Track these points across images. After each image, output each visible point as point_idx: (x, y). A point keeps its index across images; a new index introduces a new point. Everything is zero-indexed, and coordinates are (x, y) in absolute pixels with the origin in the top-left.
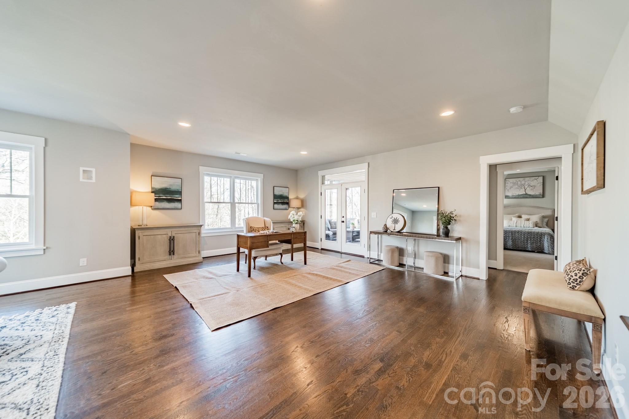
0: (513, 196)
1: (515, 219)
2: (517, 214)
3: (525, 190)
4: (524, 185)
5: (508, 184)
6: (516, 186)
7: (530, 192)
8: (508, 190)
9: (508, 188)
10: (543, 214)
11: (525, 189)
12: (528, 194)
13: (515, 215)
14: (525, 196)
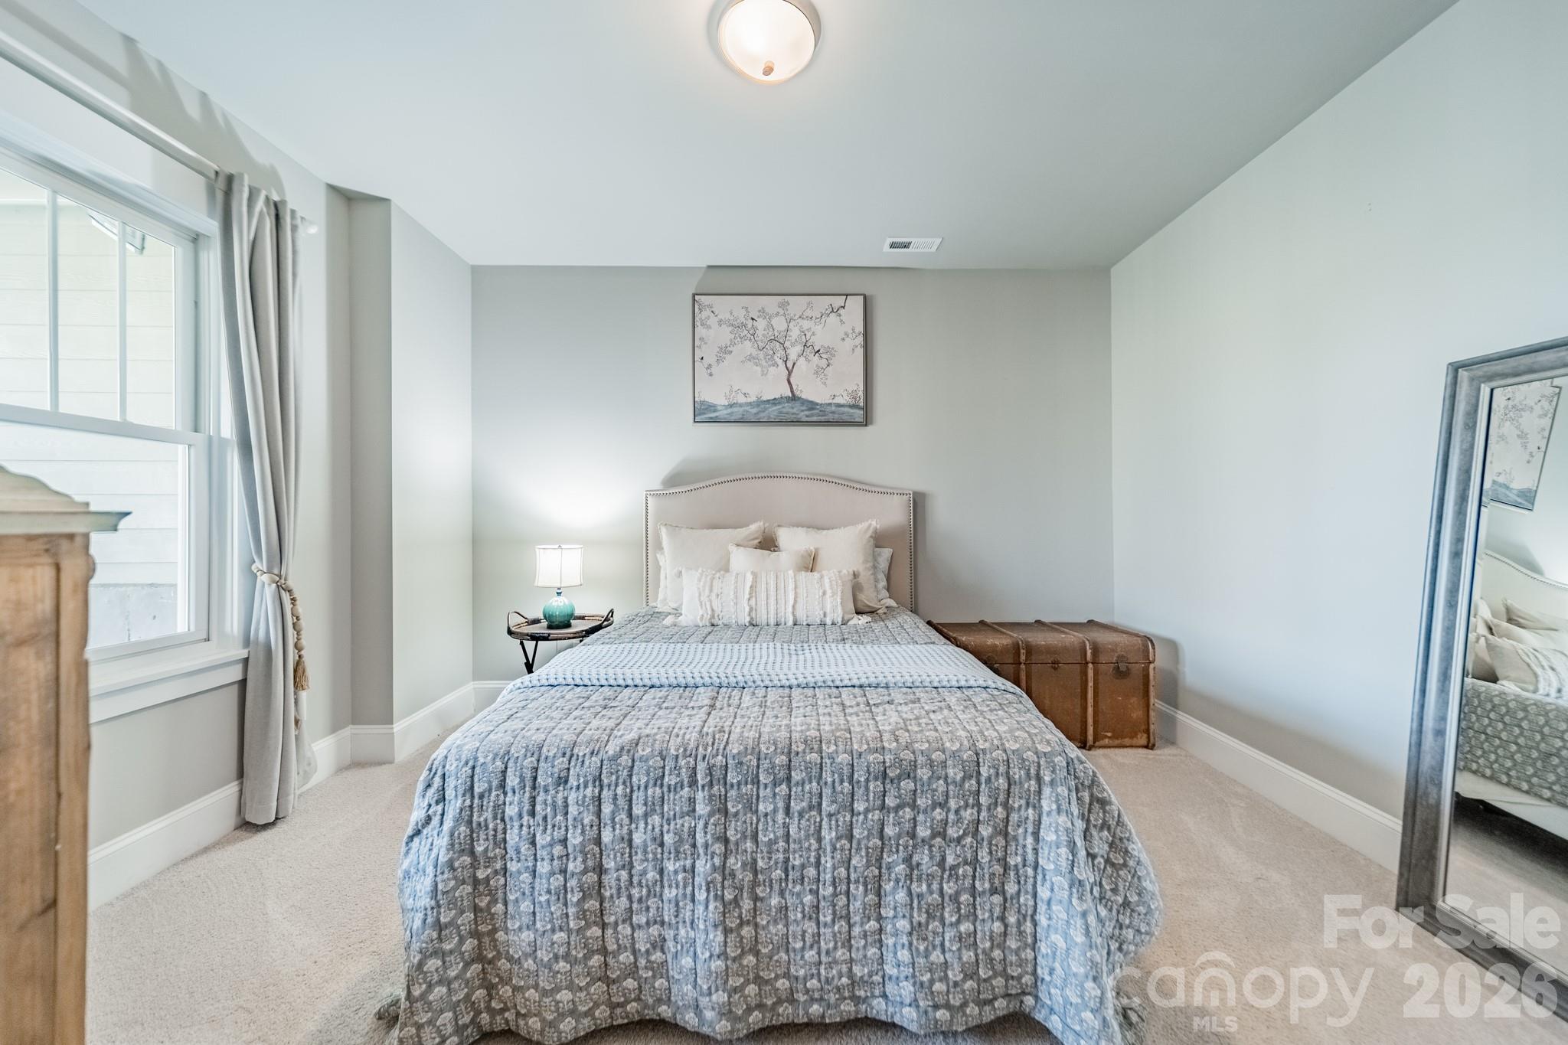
0: (731, 406)
1: (743, 560)
2: (753, 527)
3: (790, 373)
4: (779, 340)
5: (709, 327)
6: (748, 347)
7: (813, 391)
8: (710, 366)
9: (708, 352)
10: (874, 524)
11: (790, 365)
12: (804, 396)
13: (742, 533)
14: (787, 407)
